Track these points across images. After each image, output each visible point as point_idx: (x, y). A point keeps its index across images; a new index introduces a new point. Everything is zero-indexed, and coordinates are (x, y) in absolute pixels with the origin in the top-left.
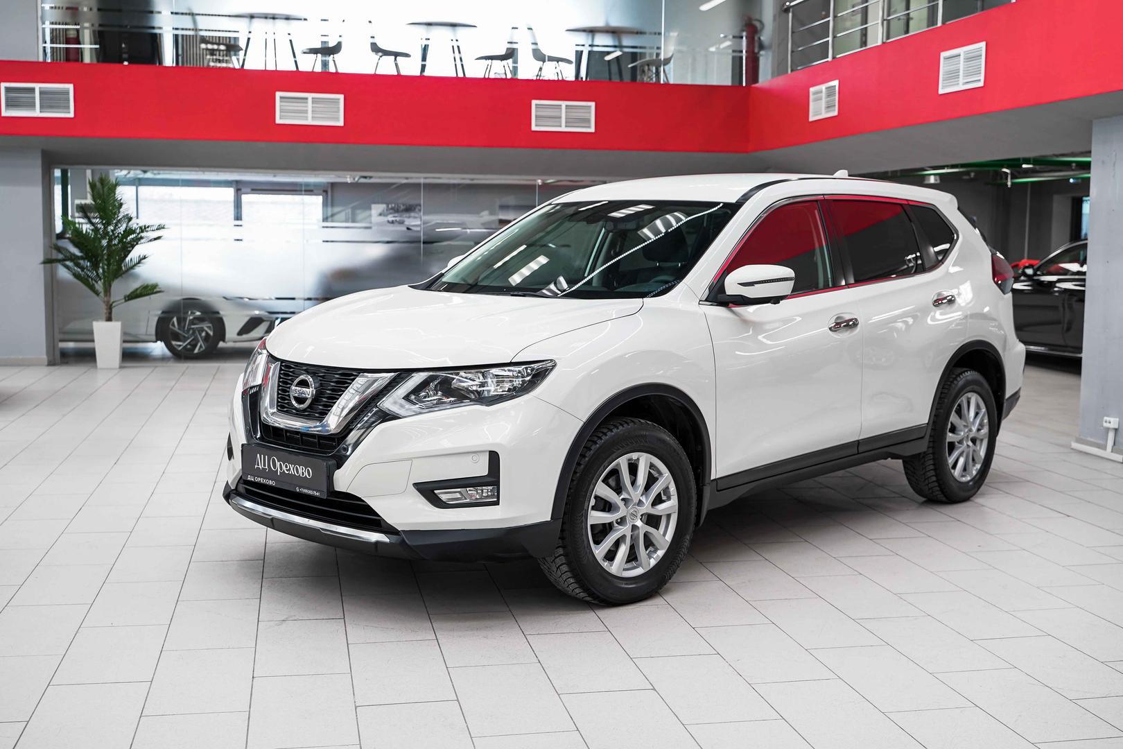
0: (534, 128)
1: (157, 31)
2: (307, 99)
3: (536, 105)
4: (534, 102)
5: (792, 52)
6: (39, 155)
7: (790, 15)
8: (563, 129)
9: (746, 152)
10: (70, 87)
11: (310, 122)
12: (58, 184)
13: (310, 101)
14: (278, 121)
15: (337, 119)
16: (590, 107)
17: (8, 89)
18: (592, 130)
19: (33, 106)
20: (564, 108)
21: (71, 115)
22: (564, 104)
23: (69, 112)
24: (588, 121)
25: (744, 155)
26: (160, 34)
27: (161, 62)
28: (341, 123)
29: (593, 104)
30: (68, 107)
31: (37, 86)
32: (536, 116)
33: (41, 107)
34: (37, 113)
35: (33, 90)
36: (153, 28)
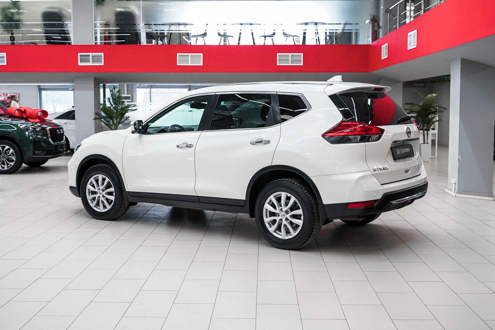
0: (278, 64)
1: (138, 31)
2: (189, 55)
3: (279, 55)
4: (278, 54)
5: (389, 29)
6: (93, 79)
7: (389, 14)
8: (290, 64)
9: (368, 72)
10: (102, 54)
11: (190, 64)
12: (102, 88)
13: (190, 56)
14: (178, 64)
15: (201, 63)
16: (301, 55)
17: (81, 56)
18: (302, 64)
19: (89, 61)
20: (290, 56)
21: (103, 64)
22: (290, 54)
23: (102, 63)
24: (301, 61)
25: (367, 73)
26: (139, 33)
27: (140, 43)
28: (202, 65)
29: (302, 54)
30: (102, 61)
31: (91, 54)
32: (279, 60)
33: (92, 62)
34: (90, 64)
35: (89, 56)
36: (136, 30)
